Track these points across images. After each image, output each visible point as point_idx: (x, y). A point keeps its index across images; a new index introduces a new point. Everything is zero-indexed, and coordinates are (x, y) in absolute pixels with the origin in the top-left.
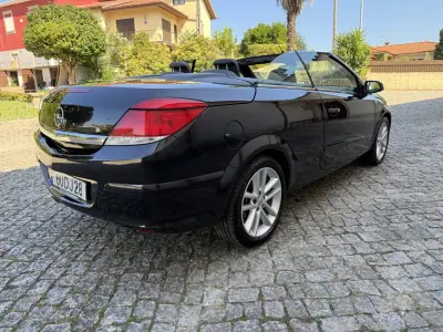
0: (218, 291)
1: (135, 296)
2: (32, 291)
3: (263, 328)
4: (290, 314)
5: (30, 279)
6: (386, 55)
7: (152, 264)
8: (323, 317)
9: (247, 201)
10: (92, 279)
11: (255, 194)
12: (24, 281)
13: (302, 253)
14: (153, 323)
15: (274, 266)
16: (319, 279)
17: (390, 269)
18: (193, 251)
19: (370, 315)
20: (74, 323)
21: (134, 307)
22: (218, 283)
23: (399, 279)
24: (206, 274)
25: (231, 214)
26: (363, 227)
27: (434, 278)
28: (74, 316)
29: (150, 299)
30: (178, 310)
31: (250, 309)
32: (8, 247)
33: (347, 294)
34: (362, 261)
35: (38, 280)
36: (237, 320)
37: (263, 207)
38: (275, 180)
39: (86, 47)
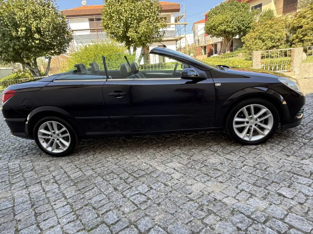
37: (58, 140)
38: (64, 129)
39: (235, 27)
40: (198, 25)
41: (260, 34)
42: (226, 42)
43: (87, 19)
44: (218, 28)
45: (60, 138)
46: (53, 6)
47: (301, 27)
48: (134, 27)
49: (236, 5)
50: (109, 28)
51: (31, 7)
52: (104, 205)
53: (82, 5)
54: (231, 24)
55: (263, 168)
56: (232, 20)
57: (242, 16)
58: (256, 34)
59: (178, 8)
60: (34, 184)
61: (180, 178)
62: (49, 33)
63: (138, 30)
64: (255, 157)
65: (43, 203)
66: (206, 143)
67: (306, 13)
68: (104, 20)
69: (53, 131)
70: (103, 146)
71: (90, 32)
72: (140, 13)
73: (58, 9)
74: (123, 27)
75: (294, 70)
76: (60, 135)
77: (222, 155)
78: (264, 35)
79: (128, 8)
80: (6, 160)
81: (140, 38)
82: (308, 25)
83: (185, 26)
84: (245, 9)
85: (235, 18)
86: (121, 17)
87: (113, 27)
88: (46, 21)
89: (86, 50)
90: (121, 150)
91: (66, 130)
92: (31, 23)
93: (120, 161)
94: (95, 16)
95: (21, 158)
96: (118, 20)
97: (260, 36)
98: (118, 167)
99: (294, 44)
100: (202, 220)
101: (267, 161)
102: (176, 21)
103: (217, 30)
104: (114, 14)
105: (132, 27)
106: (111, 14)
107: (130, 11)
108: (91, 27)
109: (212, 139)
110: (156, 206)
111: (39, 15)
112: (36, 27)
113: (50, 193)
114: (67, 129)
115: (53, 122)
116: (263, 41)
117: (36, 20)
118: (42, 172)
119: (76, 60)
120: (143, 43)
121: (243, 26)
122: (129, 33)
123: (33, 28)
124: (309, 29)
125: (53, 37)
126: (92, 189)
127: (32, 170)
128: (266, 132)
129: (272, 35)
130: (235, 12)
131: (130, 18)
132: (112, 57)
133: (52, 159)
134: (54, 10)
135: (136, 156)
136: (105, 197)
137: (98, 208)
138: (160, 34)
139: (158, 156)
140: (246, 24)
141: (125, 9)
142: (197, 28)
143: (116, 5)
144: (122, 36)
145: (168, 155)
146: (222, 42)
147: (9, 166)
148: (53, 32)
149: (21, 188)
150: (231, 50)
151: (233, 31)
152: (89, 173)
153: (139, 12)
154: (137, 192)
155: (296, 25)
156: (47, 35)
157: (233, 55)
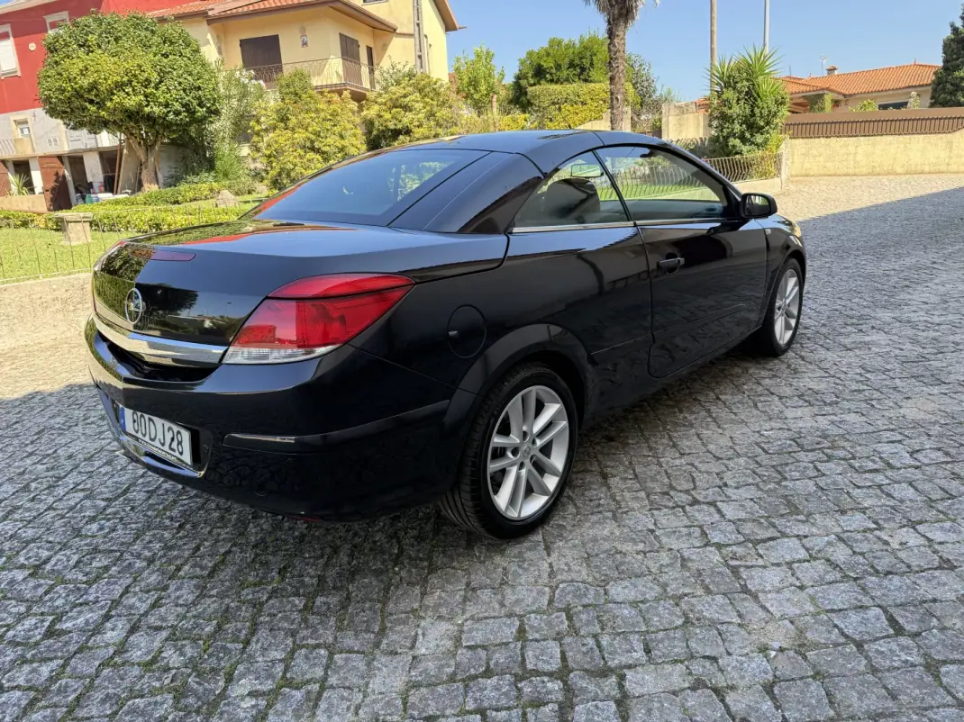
0: (444, 627)
1: (289, 641)
2: (99, 638)
3: (519, 690)
4: (571, 664)
5: (93, 616)
6: (828, 98)
7: (321, 579)
8: (630, 667)
9: (500, 453)
10: (210, 610)
11: (514, 439)
12: (81, 621)
13: (606, 546)
14: (323, 688)
15: (552, 574)
16: (632, 595)
17: (766, 573)
18: (401, 551)
19: (714, 659)
20: (180, 694)
21: (287, 662)
22: (443, 611)
23: (779, 591)
24: (423, 594)
25: (467, 480)
26: (729, 492)
27: (842, 586)
28: (178, 683)
29: (318, 646)
30: (369, 664)
31: (500, 657)
32: (45, 554)
33: (680, 622)
34: (717, 558)
35: (107, 617)
36: (475, 677)
44: (110, 100)
54: (160, 92)
56: (161, 81)
57: (191, 74)
60: (739, 578)
69: (524, 429)
85: (168, 73)
103: (108, 105)
114: (564, 404)
121: (200, 105)
135: (698, 434)
140: (208, 100)
146: (116, 152)
149: (747, 603)
151: (171, 116)
157: (180, 198)
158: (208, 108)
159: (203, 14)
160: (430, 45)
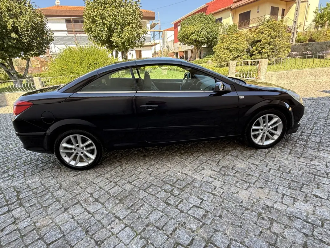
11: (73, 146)
37: (82, 153)
38: (89, 142)
39: (205, 37)
40: (167, 33)
41: (228, 45)
42: (196, 50)
43: (63, 20)
44: (190, 37)
45: (85, 151)
46: (30, 4)
47: (260, 41)
48: (118, 32)
49: (204, 18)
50: (92, 32)
51: (6, 3)
52: (167, 223)
53: (56, 5)
54: (201, 34)
55: (287, 171)
56: (202, 31)
57: (210, 28)
58: (225, 45)
59: (153, 16)
60: (73, 205)
61: (222, 186)
62: (28, 33)
63: (122, 35)
64: (274, 161)
65: (98, 228)
66: (223, 148)
67: (264, 30)
68: (86, 22)
69: (77, 145)
70: (125, 155)
71: (67, 34)
72: (124, 19)
73: (35, 8)
74: (107, 32)
75: (261, 78)
76: (85, 148)
77: (245, 160)
78: (232, 46)
79: (112, 13)
80: (21, 178)
81: (123, 43)
82: (265, 40)
83: (160, 34)
84: (212, 22)
85: (204, 29)
86: (104, 22)
87: (97, 31)
88: (24, 20)
89: (71, 53)
90: (147, 159)
91: (91, 143)
92: (6, 21)
93: (153, 171)
94: (72, 17)
95: (39, 174)
96: (101, 24)
97: (228, 47)
98: (154, 178)
99: (254, 55)
100: (270, 230)
101: (285, 164)
102: (151, 28)
103: (189, 38)
104: (97, 17)
105: (116, 32)
106: (95, 17)
107: (113, 16)
108: (68, 28)
109: (227, 144)
110: (219, 219)
111: (16, 13)
112: (12, 25)
113: (99, 215)
114: (93, 142)
115: (78, 135)
116: (231, 51)
117: (12, 18)
118: (74, 190)
119: (61, 63)
120: (126, 48)
121: (211, 37)
122: (113, 37)
123: (9, 26)
124: (266, 43)
125: (32, 37)
126: (142, 206)
127: (60, 188)
128: (276, 137)
129: (237, 46)
130: (204, 24)
131: (114, 23)
132: (98, 61)
133: (76, 173)
134: (31, 8)
135: (165, 165)
136: (162, 214)
137: (162, 228)
138: (141, 40)
139: (186, 163)
140: (213, 35)
141: (108, 13)
142: (166, 35)
143: (99, 9)
144: (105, 40)
145: (196, 162)
146: (193, 50)
147: (29, 185)
148: (32, 32)
149: (59, 212)
150: (200, 58)
151: (203, 40)
152: (128, 187)
153: (122, 17)
154: (191, 206)
155: (256, 39)
156: (26, 34)
157: (203, 62)
158: (213, 37)
159: (230, 8)
160: (309, 4)
